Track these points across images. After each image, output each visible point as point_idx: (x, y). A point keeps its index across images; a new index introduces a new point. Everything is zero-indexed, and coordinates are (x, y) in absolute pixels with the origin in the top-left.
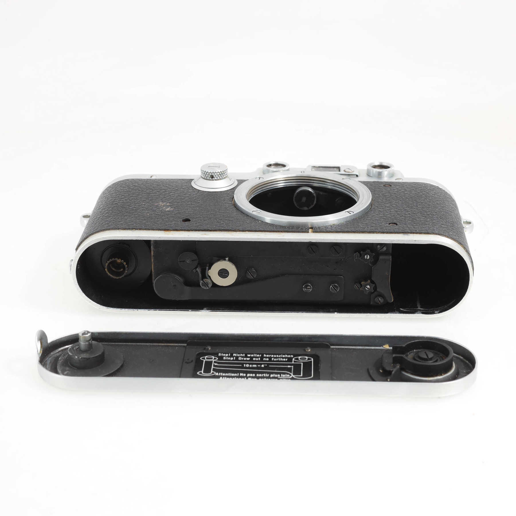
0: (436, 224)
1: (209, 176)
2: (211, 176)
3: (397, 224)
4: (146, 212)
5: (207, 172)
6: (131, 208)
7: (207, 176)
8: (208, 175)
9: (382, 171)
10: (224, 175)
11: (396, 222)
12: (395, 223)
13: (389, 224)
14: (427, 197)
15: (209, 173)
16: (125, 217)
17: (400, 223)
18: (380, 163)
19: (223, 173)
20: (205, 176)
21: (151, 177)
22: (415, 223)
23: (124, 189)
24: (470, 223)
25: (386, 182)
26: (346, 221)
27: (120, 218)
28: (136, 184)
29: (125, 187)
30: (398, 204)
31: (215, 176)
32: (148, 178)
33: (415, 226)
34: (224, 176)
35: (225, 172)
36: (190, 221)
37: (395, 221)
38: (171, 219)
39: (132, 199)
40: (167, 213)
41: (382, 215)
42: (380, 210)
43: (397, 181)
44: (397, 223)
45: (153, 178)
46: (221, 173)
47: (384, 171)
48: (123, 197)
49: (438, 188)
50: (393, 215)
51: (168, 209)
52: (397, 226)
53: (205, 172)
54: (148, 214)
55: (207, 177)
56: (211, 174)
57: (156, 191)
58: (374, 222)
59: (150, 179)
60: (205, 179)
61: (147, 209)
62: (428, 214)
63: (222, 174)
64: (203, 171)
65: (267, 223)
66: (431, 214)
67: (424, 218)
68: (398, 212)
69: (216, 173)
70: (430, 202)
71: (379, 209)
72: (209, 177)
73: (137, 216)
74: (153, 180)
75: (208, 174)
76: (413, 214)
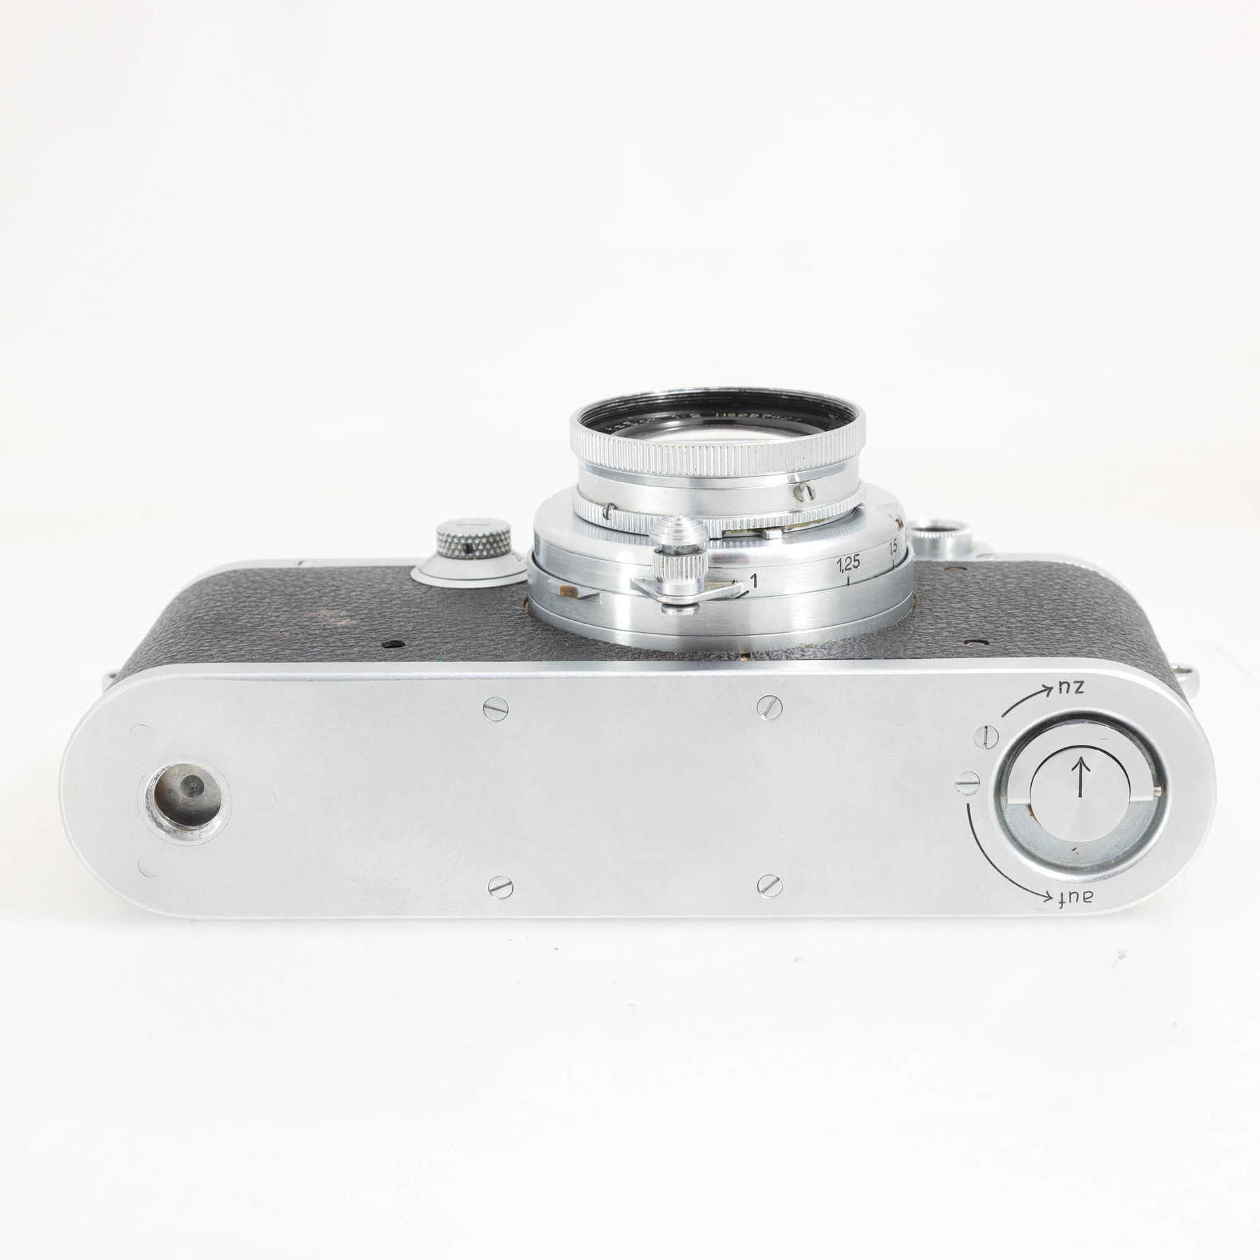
0: (1098, 641)
1: (459, 547)
2: (465, 547)
3: (986, 643)
4: (282, 630)
5: (454, 537)
6: (239, 623)
7: (453, 546)
8: (457, 544)
9: (940, 537)
10: (501, 544)
11: (984, 638)
12: (982, 639)
13: (966, 642)
14: (1066, 589)
15: (460, 539)
16: (222, 642)
17: (995, 639)
18: (933, 522)
19: (498, 539)
20: (449, 549)
21: (300, 563)
22: (1038, 640)
23: (224, 588)
24: (1189, 671)
25: (951, 563)
26: (842, 638)
27: (207, 644)
28: (257, 578)
29: (226, 586)
30: (986, 603)
31: (474, 548)
32: (294, 565)
33: (1038, 645)
34: (500, 547)
35: (503, 538)
36: (403, 645)
37: (981, 636)
38: (352, 642)
39: (244, 607)
40: (340, 630)
41: (945, 624)
42: (937, 616)
43: (981, 559)
44: (989, 640)
45: (304, 565)
46: (491, 540)
47: (944, 537)
48: (219, 604)
49: (1096, 574)
50: (976, 624)
51: (344, 623)
52: (987, 646)
53: (448, 536)
54: (287, 634)
55: (453, 551)
56: (463, 541)
57: (311, 589)
58: (923, 639)
59: (297, 569)
60: (448, 557)
61: (283, 624)
62: (1073, 622)
63: (495, 541)
64: (443, 535)
65: (622, 647)
66: (1082, 621)
67: (1062, 628)
68: (989, 619)
69: (479, 537)
70: (1076, 599)
71: (936, 614)
72: (460, 551)
73: (255, 638)
74: (303, 570)
75: (456, 541)
76: (1031, 622)
